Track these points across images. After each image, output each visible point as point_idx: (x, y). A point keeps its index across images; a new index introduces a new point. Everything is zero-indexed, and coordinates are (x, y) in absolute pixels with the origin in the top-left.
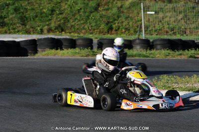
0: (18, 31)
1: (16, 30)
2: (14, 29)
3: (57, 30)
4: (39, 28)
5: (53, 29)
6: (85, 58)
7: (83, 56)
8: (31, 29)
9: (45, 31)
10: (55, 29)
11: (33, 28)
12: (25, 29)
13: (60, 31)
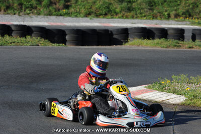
0: (145, 16)
1: (143, 15)
2: (141, 13)
3: (184, 16)
4: (166, 13)
5: (181, 14)
8: (159, 14)
9: (172, 16)
10: (182, 14)
11: (160, 13)
12: (152, 14)
13: (188, 16)
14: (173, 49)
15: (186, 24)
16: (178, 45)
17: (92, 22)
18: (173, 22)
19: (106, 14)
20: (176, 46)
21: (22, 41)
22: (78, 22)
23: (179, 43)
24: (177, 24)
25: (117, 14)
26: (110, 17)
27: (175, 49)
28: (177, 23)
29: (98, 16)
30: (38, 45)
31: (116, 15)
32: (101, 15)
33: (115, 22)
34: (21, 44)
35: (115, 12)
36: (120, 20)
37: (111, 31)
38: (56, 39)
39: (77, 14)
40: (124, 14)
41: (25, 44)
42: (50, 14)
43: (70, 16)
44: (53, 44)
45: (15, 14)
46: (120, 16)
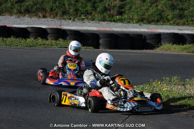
17: (140, 28)
19: (158, 21)
21: (53, 44)
22: (127, 28)
25: (168, 20)
26: (162, 23)
29: (149, 22)
31: (168, 22)
32: (153, 21)
34: (50, 46)
35: (167, 19)
36: (171, 26)
37: (145, 36)
39: (130, 21)
40: (175, 21)
41: (54, 46)
42: (104, 20)
43: (122, 22)
45: (70, 19)
46: (172, 22)
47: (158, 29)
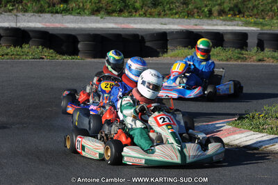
0: (176, 13)
1: (174, 11)
2: (171, 10)
4: (206, 10)
6: (225, 63)
7: (222, 60)
8: (195, 10)
9: (215, 13)
10: (229, 10)
11: (197, 8)
12: (187, 10)
14: (235, 63)
15: (238, 25)
16: (242, 56)
17: (104, 23)
18: (219, 22)
19: (121, 11)
20: (239, 58)
21: (19, 53)
22: (85, 22)
23: (242, 54)
24: (225, 25)
25: (136, 10)
26: (127, 14)
27: (239, 62)
28: (224, 23)
29: (109, 13)
30: (43, 58)
31: (136, 12)
32: (114, 11)
33: (138, 23)
34: (18, 57)
35: (134, 8)
36: (144, 19)
37: (142, 37)
38: (64, 48)
39: (80, 11)
40: (146, 11)
41: (24, 57)
42: (42, 11)
43: (70, 14)
44: (64, 57)
46: (141, 13)
47: (129, 23)
